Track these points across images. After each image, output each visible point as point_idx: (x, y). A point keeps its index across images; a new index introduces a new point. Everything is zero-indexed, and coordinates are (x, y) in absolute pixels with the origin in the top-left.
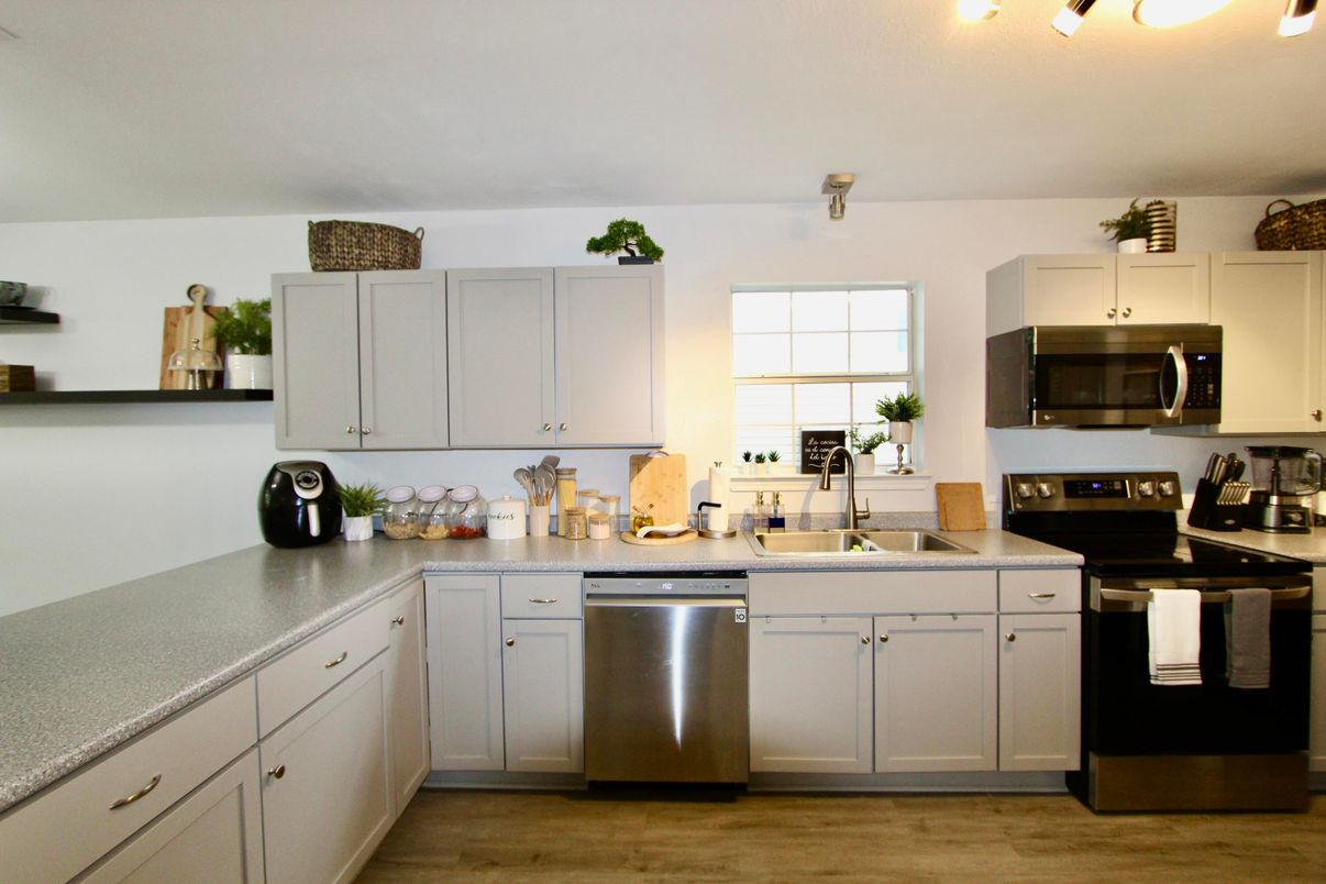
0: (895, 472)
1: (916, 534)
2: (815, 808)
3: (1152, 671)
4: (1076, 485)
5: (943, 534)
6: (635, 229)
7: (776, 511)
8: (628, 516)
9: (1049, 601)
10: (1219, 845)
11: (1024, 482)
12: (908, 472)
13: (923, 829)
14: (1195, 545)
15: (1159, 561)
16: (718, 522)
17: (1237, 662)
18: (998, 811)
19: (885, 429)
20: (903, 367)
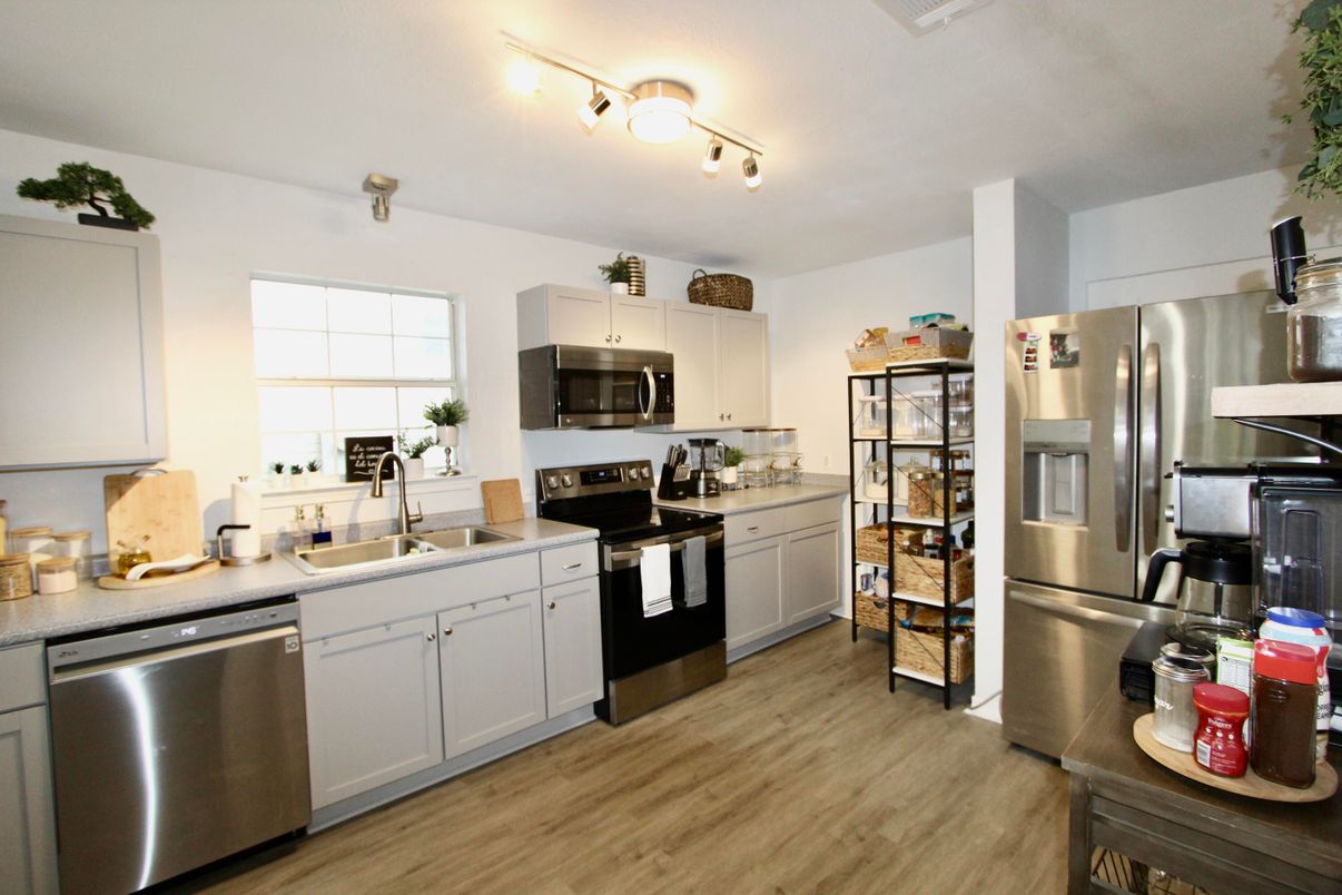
0: (445, 474)
1: (468, 531)
2: (389, 819)
4: (588, 475)
5: (490, 527)
7: (320, 525)
9: (576, 572)
11: (552, 475)
12: (456, 473)
14: (664, 513)
15: (643, 527)
16: (246, 546)
17: (690, 589)
19: (434, 432)
20: (447, 374)
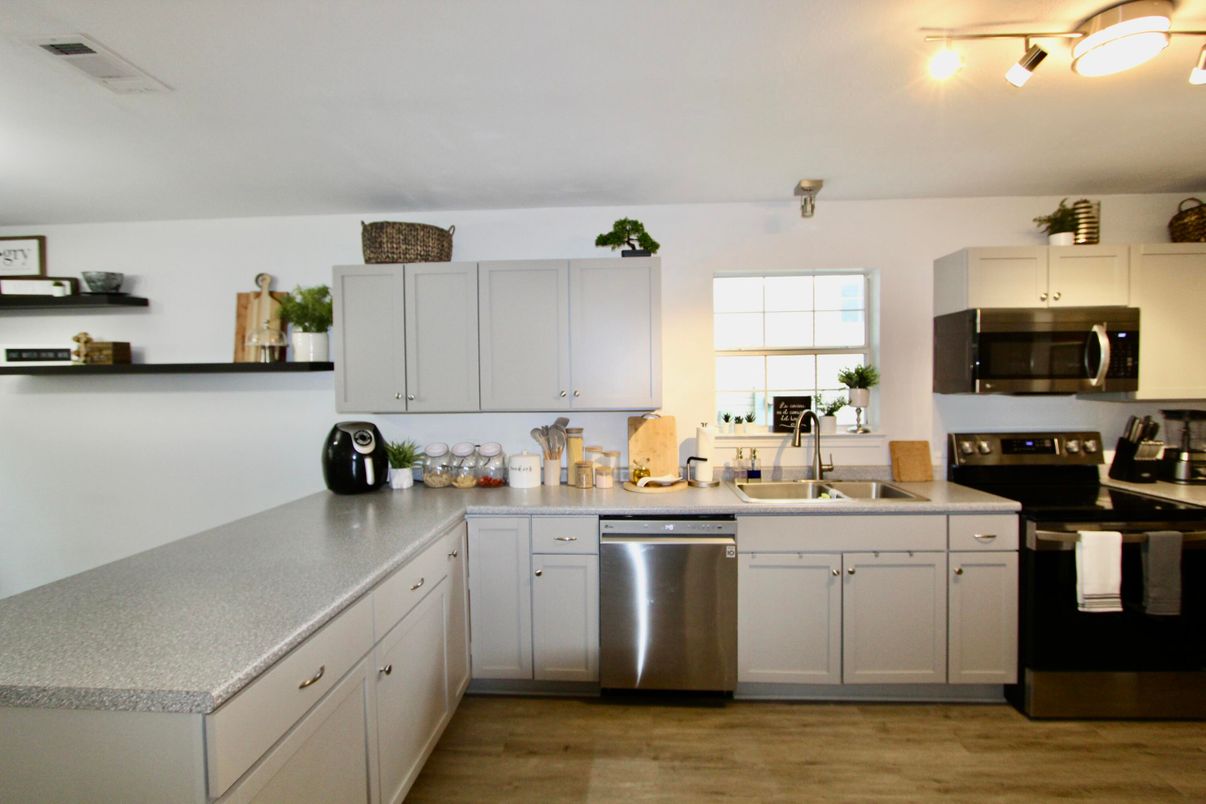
0: (855, 431)
1: (874, 485)
2: (794, 713)
3: (1080, 600)
4: (1011, 442)
5: (897, 484)
6: (636, 227)
7: (753, 464)
8: (627, 468)
9: (990, 542)
10: (1137, 745)
11: (967, 440)
12: (866, 431)
13: (885, 730)
14: (1115, 495)
15: (1084, 508)
16: (704, 473)
17: (1152, 592)
18: (947, 717)
19: (846, 393)
20: (860, 341)
